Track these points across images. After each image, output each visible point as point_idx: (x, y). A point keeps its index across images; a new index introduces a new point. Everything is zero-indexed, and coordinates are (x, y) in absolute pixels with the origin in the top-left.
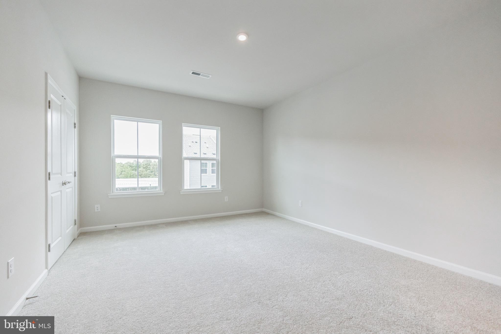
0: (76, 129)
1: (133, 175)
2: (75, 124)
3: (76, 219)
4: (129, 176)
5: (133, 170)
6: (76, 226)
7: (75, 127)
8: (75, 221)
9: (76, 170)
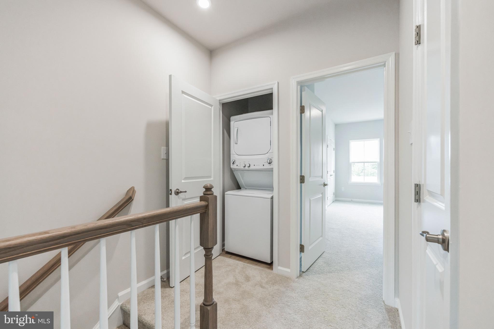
0: (334, 151)
1: (374, 173)
2: (334, 149)
3: (334, 192)
4: (369, 174)
5: (373, 168)
6: (334, 195)
7: (334, 150)
8: (334, 193)
9: (334, 170)
